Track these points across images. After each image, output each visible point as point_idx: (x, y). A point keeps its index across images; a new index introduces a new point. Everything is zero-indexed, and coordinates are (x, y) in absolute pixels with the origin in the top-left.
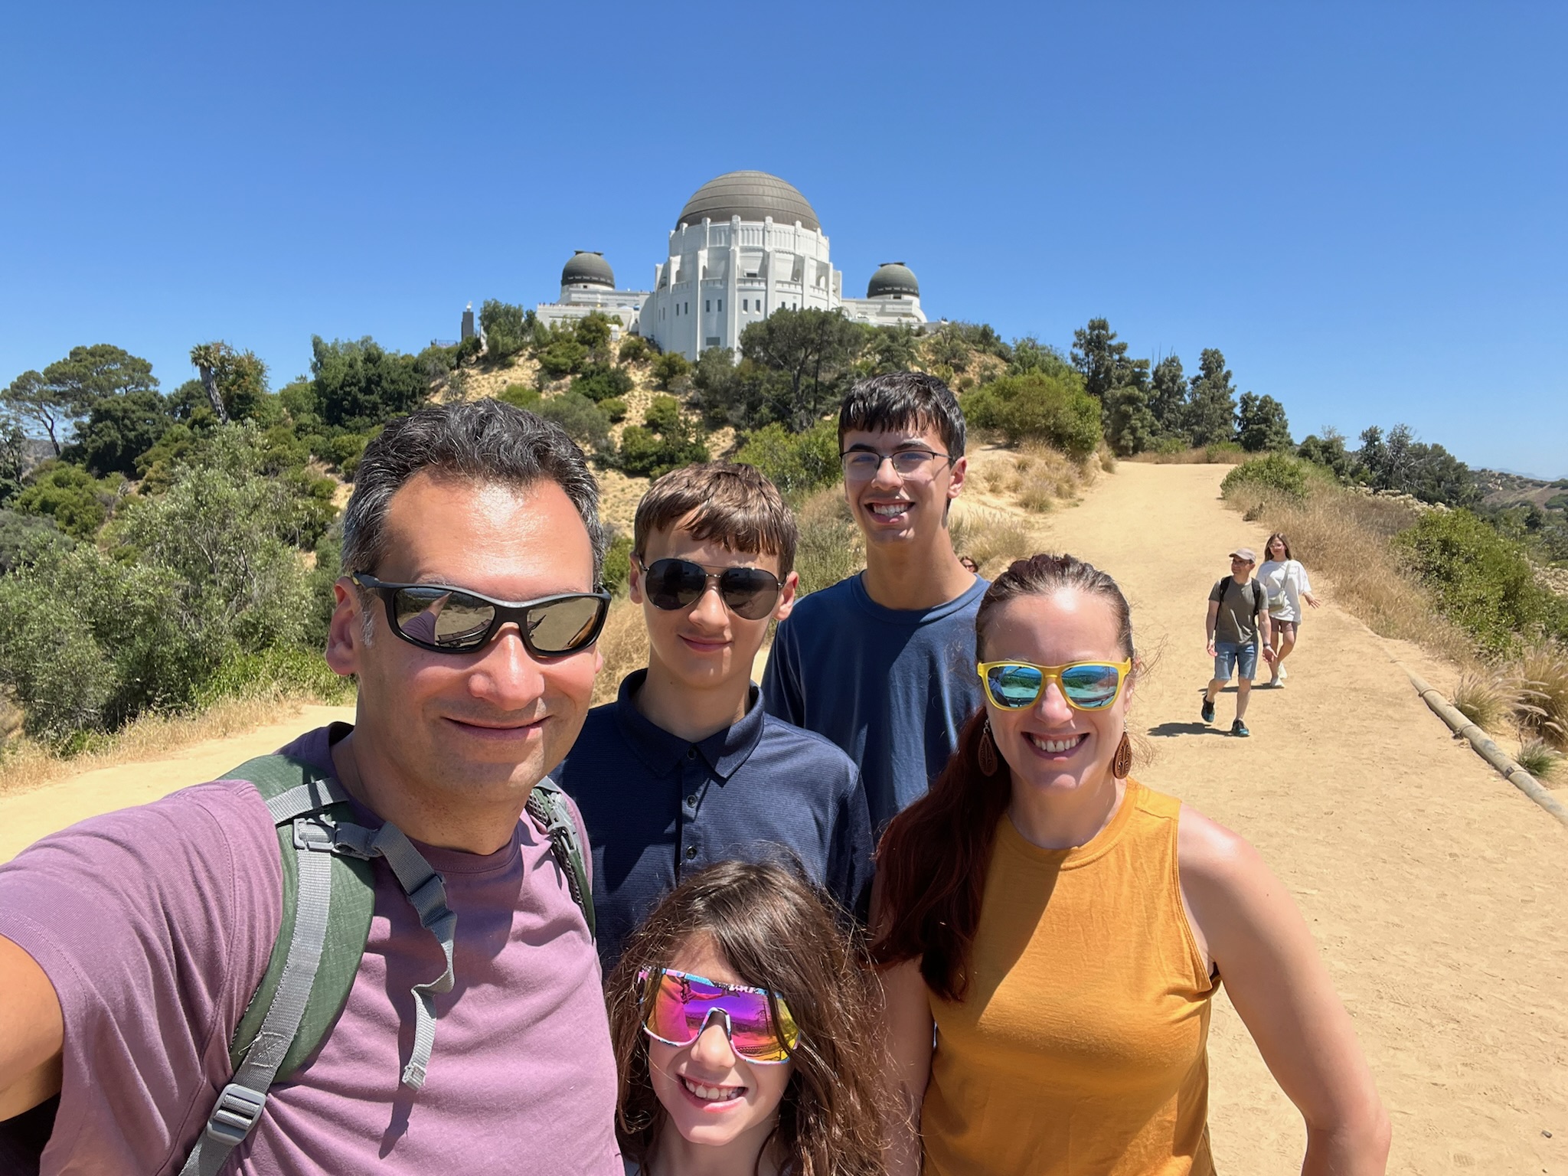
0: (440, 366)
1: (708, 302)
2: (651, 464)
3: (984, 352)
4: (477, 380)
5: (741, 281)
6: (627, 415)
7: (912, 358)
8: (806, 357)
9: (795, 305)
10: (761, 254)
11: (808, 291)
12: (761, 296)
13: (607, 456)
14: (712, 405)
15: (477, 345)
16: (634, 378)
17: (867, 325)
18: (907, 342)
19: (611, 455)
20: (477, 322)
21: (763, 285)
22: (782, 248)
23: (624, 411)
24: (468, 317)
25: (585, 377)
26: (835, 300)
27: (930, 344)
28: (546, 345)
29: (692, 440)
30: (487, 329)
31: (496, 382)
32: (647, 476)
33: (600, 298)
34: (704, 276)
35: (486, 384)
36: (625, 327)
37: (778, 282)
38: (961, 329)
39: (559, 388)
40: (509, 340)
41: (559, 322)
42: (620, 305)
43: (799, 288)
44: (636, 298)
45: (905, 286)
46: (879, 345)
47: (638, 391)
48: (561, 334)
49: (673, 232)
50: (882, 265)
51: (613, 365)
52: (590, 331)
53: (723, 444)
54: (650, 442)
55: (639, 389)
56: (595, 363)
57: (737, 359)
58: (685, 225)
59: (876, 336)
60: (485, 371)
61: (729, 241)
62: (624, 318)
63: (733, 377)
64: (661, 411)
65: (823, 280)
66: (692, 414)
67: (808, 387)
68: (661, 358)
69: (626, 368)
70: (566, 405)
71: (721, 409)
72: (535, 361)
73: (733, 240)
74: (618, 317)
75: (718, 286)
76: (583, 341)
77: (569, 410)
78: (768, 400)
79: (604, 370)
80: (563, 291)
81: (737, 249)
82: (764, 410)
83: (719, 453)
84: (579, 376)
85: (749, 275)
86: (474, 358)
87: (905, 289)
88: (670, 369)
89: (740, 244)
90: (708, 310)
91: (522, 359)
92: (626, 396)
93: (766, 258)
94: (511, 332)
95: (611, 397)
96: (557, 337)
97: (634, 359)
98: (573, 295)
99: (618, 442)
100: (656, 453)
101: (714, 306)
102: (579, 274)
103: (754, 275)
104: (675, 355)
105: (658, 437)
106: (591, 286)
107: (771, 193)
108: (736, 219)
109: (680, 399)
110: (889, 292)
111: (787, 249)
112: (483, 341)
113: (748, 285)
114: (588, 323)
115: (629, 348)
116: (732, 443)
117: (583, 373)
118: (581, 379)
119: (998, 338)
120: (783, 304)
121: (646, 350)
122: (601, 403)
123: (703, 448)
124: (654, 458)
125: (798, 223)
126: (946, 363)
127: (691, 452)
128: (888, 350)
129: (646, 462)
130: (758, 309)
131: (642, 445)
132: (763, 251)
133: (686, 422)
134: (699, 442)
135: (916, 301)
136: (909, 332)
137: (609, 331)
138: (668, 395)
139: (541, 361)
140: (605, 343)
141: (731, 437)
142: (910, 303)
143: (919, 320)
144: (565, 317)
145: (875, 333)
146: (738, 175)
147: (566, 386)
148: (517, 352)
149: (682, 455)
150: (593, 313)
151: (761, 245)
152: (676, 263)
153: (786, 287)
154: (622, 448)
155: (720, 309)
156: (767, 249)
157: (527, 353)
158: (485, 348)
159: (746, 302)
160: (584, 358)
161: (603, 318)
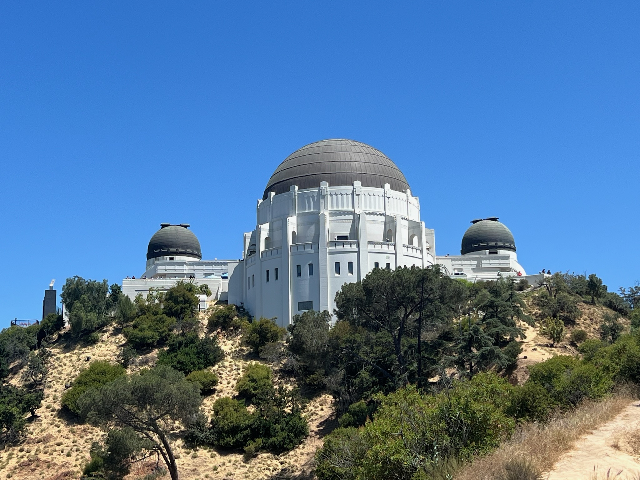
0: (20, 346)
1: (299, 266)
2: (245, 439)
3: (593, 303)
4: (58, 359)
5: (331, 244)
6: (218, 387)
7: (518, 313)
8: (406, 316)
9: (388, 265)
10: (351, 217)
11: (401, 250)
12: (353, 258)
13: (197, 432)
14: (308, 371)
15: (60, 322)
16: (223, 348)
17: (465, 281)
18: (511, 296)
19: (202, 431)
20: (59, 299)
21: (354, 247)
22: (373, 210)
23: (215, 383)
24: (50, 294)
25: (173, 349)
26: (431, 259)
27: (534, 298)
28: (132, 319)
29: (288, 410)
30: (69, 307)
31: (79, 360)
32: (241, 452)
33: (187, 269)
34: (293, 241)
35: (67, 362)
36: (213, 296)
37: (370, 243)
38: (565, 281)
39: (146, 362)
40: (93, 316)
41: (145, 295)
42: (206, 275)
43: (392, 248)
44: (223, 267)
45: (501, 241)
46: (480, 301)
47: (228, 361)
48: (148, 307)
49: (261, 201)
50: (475, 222)
51: (202, 336)
52: (177, 302)
53: (321, 413)
54: (244, 415)
55: (229, 358)
56: (183, 335)
57: (333, 321)
58: (273, 194)
59: (477, 292)
60: (67, 349)
61: (318, 206)
62: (212, 288)
63: (330, 341)
64: (253, 380)
65: (415, 239)
66: (286, 383)
67: (410, 347)
68: (251, 325)
69: (215, 338)
70: (154, 380)
71: (318, 375)
72: (120, 336)
73: (322, 206)
74: (206, 287)
75: (309, 250)
76: (170, 313)
77: (159, 385)
78: (368, 363)
79: (192, 341)
80: (148, 265)
81: (327, 213)
82: (364, 374)
83: (317, 423)
84: (166, 349)
85: (340, 238)
86: (55, 336)
87: (500, 244)
88: (261, 336)
89: (330, 209)
90: (299, 274)
91: (106, 335)
92: (216, 367)
93: (356, 220)
94: (95, 308)
95: (200, 369)
96: (143, 310)
97: (224, 328)
98: (159, 268)
99: (209, 415)
100: (249, 426)
101: (305, 270)
102: (166, 246)
103: (345, 238)
104: (267, 322)
105: (251, 409)
106: (178, 258)
107: (358, 159)
108: (325, 185)
109: (274, 367)
110: (484, 248)
111: (377, 210)
112: (66, 318)
113: (340, 248)
114: (175, 294)
115: (219, 317)
116: (331, 412)
117: (170, 346)
118: (168, 352)
119: (605, 288)
120: (377, 264)
121: (236, 318)
122: (190, 376)
123: (300, 418)
124: (248, 431)
125: (387, 186)
126: (555, 316)
127: (287, 423)
128: (492, 305)
129: (239, 436)
130: (351, 271)
131: (234, 418)
132: (353, 213)
133: (281, 390)
134: (296, 411)
135: (513, 255)
136: (511, 286)
137: (198, 301)
138: (260, 364)
139: (126, 336)
140: (193, 313)
141: (329, 405)
142: (507, 258)
143: (519, 274)
144: (151, 290)
145: (476, 288)
146: (325, 144)
147: (153, 359)
148: (101, 328)
149: (278, 427)
150: (180, 284)
151: (350, 208)
152: (265, 230)
153: (378, 248)
154: (212, 422)
155: (311, 273)
156: (357, 212)
157: (111, 328)
158: (67, 325)
159: (337, 264)
160: (171, 330)
161: (191, 289)
